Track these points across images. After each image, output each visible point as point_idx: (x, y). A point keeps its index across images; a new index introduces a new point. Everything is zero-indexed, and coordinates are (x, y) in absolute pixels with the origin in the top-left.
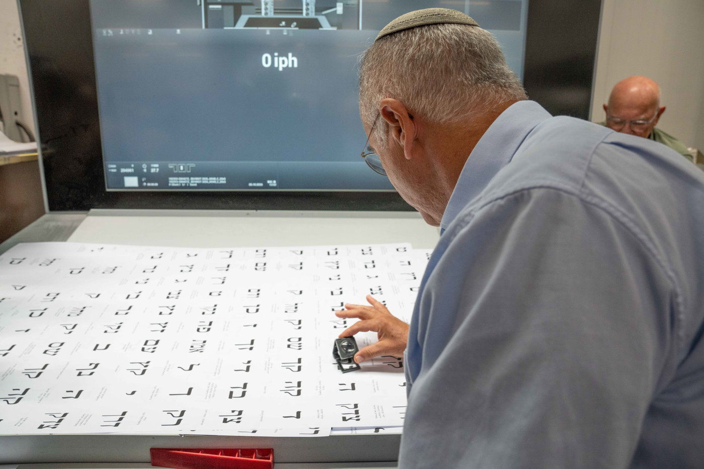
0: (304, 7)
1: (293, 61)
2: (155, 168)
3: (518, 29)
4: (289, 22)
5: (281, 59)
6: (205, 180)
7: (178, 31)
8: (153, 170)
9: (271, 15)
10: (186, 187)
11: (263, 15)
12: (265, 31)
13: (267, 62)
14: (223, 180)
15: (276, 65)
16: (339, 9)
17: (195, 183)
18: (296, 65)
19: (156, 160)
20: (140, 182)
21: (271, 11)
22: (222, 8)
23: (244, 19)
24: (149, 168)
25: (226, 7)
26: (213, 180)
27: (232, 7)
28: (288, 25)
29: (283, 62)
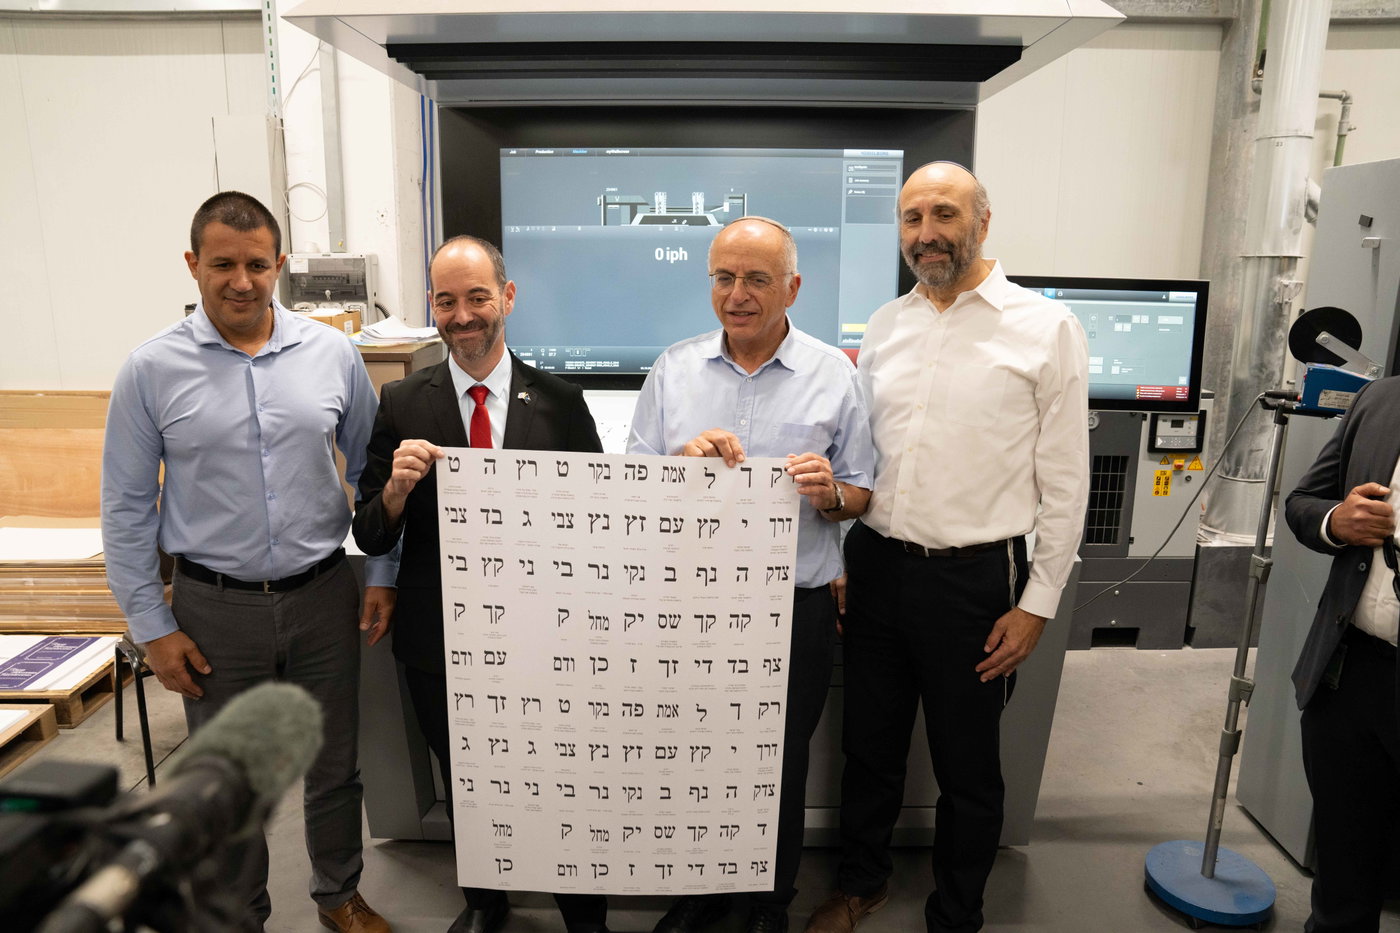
0: (694, 207)
1: (683, 255)
2: (553, 352)
3: (893, 222)
4: (680, 220)
5: (672, 253)
6: (600, 364)
7: (579, 228)
8: (550, 355)
9: (664, 213)
10: (581, 370)
11: (656, 214)
12: (658, 228)
13: (659, 256)
14: (616, 364)
15: (668, 258)
16: (726, 208)
17: (590, 367)
18: (686, 258)
19: (552, 344)
20: (538, 364)
21: (664, 210)
22: (620, 207)
23: (639, 217)
24: (547, 352)
25: (623, 206)
26: (607, 364)
27: (629, 207)
28: (679, 222)
29: (675, 256)
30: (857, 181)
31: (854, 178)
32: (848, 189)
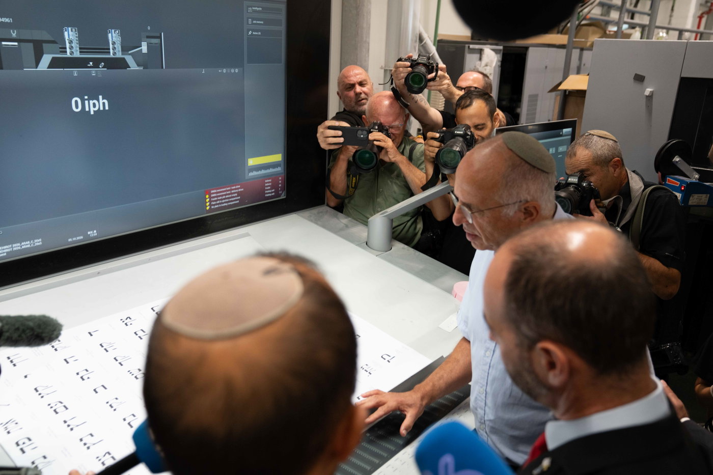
0: (111, 46)
1: (104, 104)
4: (96, 63)
5: (91, 102)
6: (17, 247)
9: (77, 54)
11: (68, 54)
12: (72, 72)
13: (77, 107)
14: (38, 242)
15: (87, 109)
16: (144, 48)
17: (4, 253)
18: (107, 108)
21: (76, 51)
22: (19, 45)
23: (46, 59)
25: (23, 44)
26: (26, 245)
27: (31, 45)
28: (96, 65)
29: (94, 105)
30: (255, 22)
31: (253, 19)
32: (248, 31)
